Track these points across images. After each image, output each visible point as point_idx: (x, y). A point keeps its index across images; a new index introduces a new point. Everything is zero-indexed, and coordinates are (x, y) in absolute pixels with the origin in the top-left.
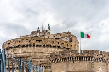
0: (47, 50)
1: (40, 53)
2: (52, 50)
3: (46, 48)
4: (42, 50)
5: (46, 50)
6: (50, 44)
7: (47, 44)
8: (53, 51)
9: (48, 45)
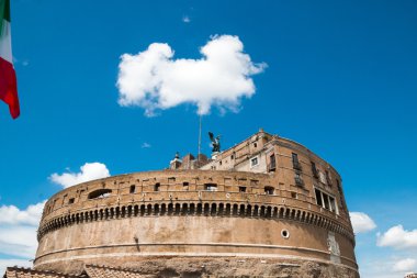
0: (128, 229)
1: (96, 253)
2: (151, 227)
3: (126, 221)
4: (107, 234)
5: (123, 233)
6: (139, 198)
7: (128, 202)
8: (156, 230)
9: (130, 207)
